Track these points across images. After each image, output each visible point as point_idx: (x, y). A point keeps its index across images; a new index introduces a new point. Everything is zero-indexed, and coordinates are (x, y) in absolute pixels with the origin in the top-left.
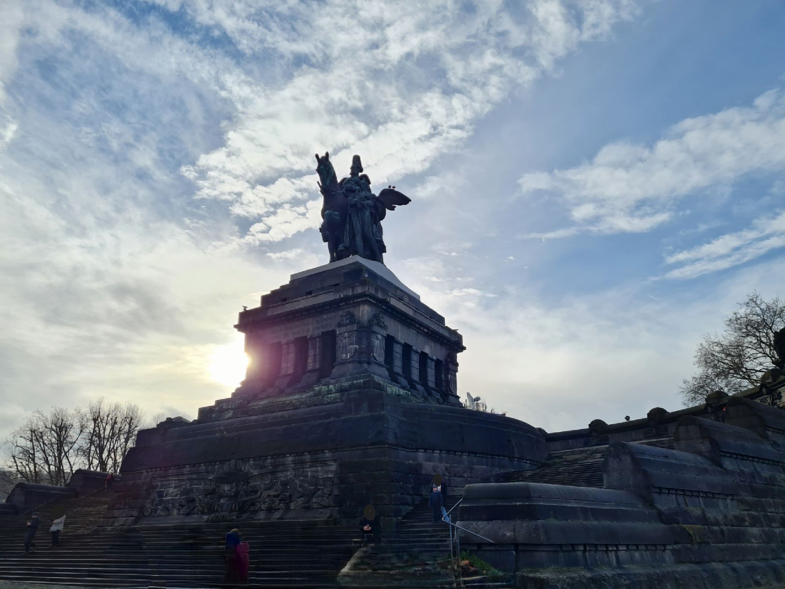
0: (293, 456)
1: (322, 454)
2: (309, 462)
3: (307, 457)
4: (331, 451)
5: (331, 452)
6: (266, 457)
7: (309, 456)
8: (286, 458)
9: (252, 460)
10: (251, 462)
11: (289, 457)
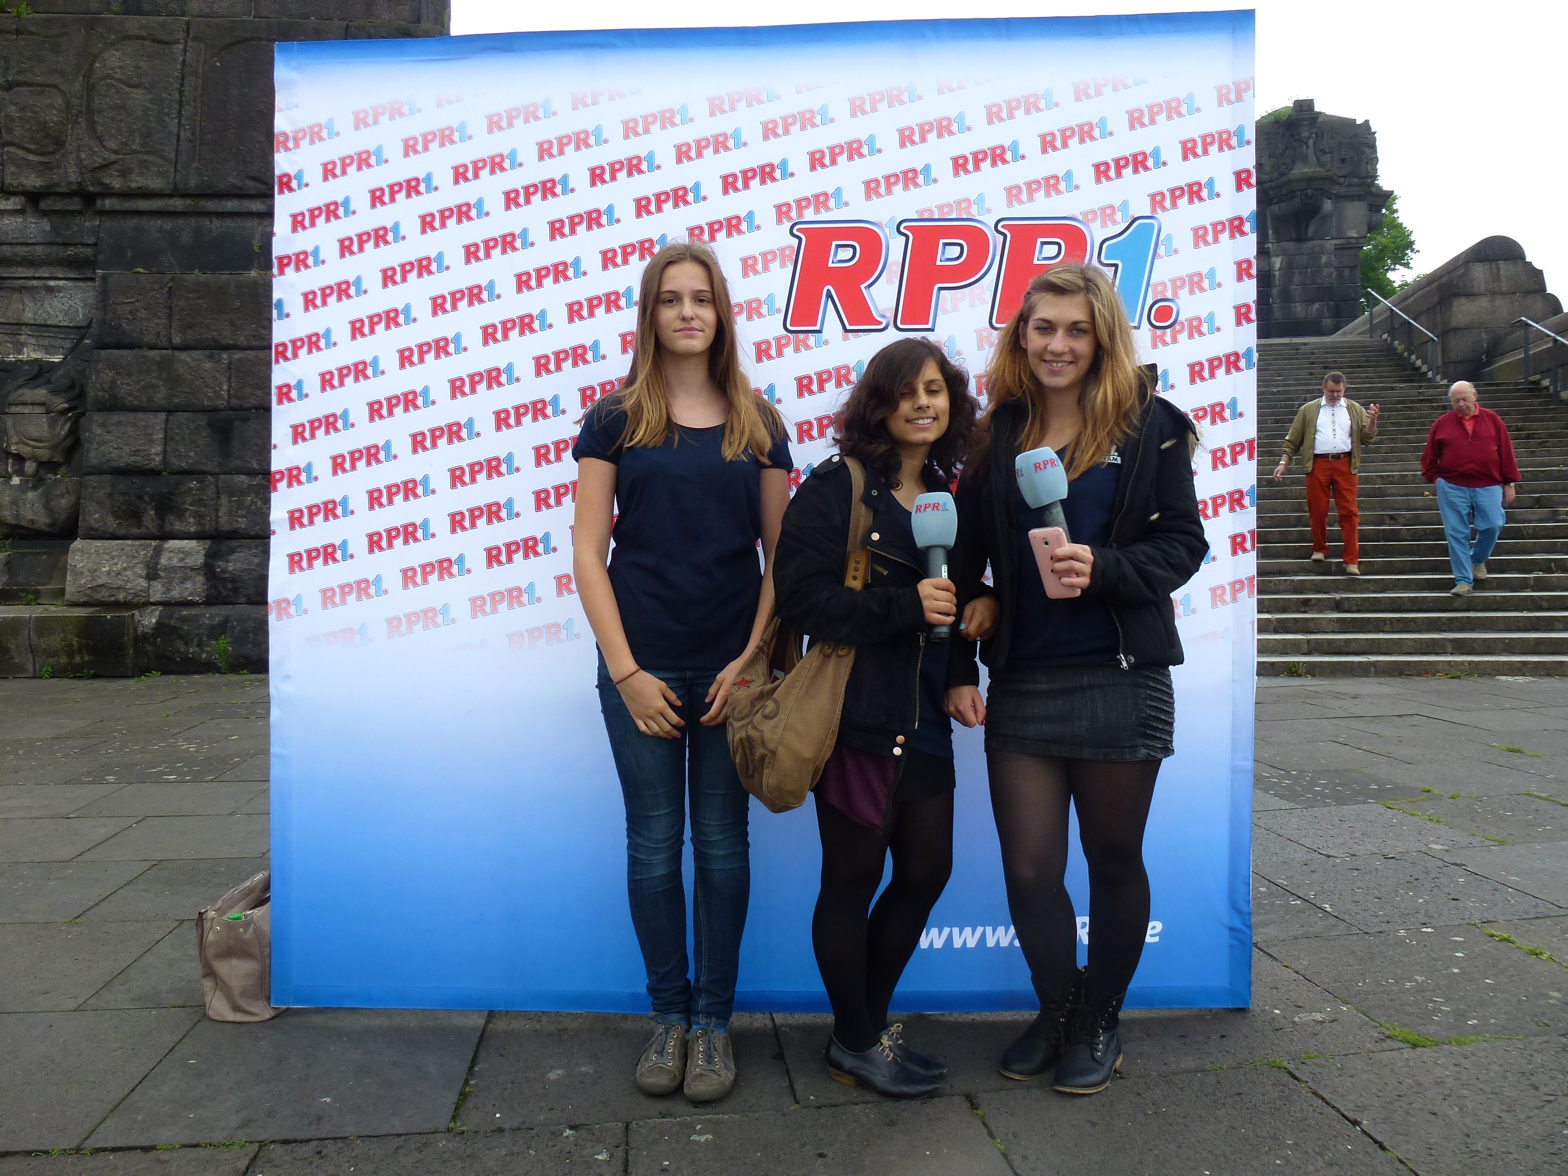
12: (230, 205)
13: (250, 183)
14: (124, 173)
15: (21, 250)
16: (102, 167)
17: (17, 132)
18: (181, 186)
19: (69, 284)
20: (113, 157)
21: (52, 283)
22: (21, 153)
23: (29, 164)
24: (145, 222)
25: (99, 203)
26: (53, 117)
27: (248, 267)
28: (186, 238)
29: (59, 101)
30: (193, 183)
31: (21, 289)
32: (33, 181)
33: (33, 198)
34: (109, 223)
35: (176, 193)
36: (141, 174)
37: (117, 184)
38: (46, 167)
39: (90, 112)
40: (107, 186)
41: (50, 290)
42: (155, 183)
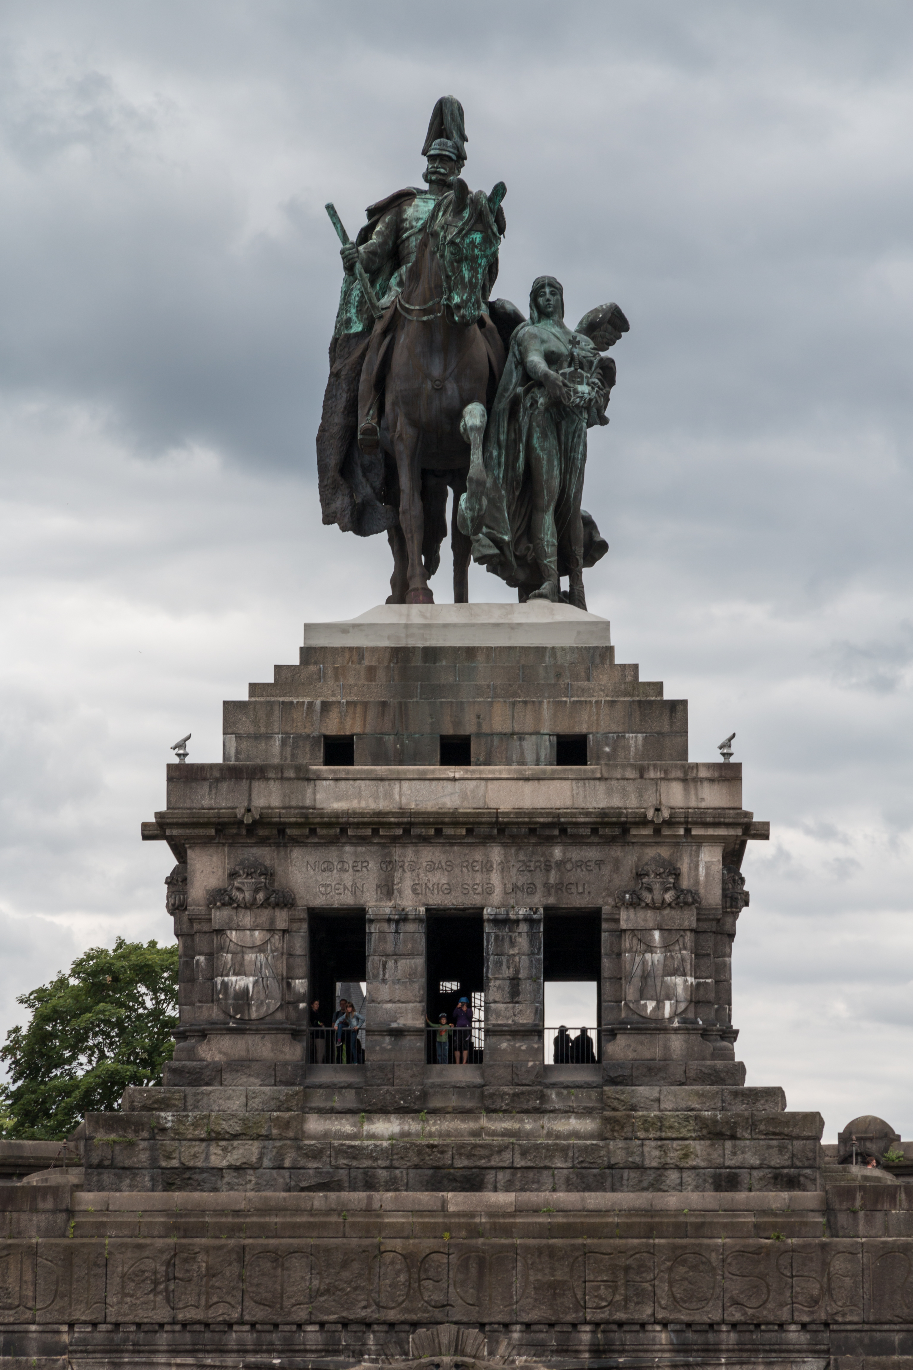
0: (674, 1331)
1: (773, 1334)
2: (728, 1351)
3: (729, 1338)
4: (809, 1327)
5: (808, 1331)
6: (574, 1325)
7: (732, 1335)
8: (651, 1335)
9: (521, 1331)
10: (516, 1335)
11: (661, 1331)
12: (886, 1327)
13: (895, 1318)
14: (844, 1315)
15: (797, 1347)
16: (836, 1314)
17: (800, 1299)
18: (866, 1320)
19: (813, 1360)
20: (840, 1309)
21: (806, 1359)
22: (800, 1307)
23: (804, 1311)
24: (848, 1334)
25: (831, 1327)
26: (816, 1292)
27: (893, 1354)
28: (866, 1341)
29: (818, 1286)
30: (872, 1318)
31: (792, 1362)
32: (806, 1319)
33: (804, 1326)
34: (833, 1335)
35: (864, 1322)
36: (851, 1315)
37: (840, 1319)
38: (812, 1313)
39: (830, 1290)
40: (836, 1321)
41: (804, 1362)
42: (856, 1319)
